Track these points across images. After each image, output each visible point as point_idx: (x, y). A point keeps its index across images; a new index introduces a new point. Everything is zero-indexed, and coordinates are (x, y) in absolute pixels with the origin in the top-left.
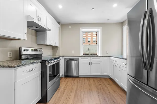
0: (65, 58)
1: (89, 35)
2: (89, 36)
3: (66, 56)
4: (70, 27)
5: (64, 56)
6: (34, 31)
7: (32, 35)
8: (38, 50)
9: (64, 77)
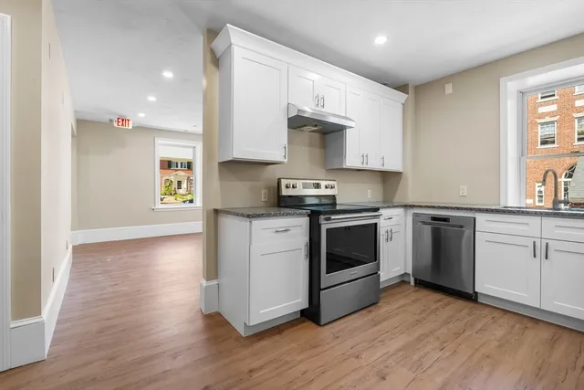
0: (415, 215)
1: (542, 110)
2: (549, 114)
3: (421, 207)
4: (449, 89)
5: (412, 206)
6: (317, 136)
7: (311, 145)
8: (323, 183)
9: (412, 283)
